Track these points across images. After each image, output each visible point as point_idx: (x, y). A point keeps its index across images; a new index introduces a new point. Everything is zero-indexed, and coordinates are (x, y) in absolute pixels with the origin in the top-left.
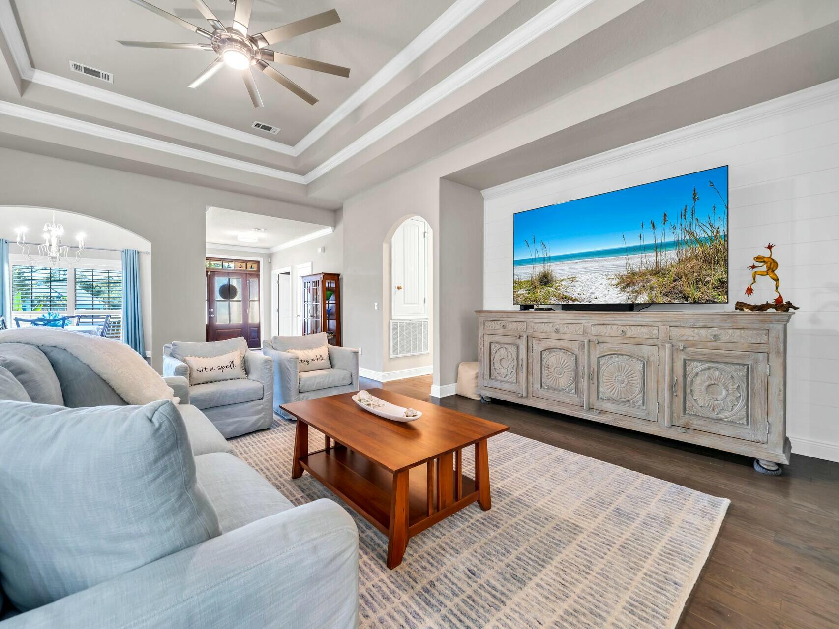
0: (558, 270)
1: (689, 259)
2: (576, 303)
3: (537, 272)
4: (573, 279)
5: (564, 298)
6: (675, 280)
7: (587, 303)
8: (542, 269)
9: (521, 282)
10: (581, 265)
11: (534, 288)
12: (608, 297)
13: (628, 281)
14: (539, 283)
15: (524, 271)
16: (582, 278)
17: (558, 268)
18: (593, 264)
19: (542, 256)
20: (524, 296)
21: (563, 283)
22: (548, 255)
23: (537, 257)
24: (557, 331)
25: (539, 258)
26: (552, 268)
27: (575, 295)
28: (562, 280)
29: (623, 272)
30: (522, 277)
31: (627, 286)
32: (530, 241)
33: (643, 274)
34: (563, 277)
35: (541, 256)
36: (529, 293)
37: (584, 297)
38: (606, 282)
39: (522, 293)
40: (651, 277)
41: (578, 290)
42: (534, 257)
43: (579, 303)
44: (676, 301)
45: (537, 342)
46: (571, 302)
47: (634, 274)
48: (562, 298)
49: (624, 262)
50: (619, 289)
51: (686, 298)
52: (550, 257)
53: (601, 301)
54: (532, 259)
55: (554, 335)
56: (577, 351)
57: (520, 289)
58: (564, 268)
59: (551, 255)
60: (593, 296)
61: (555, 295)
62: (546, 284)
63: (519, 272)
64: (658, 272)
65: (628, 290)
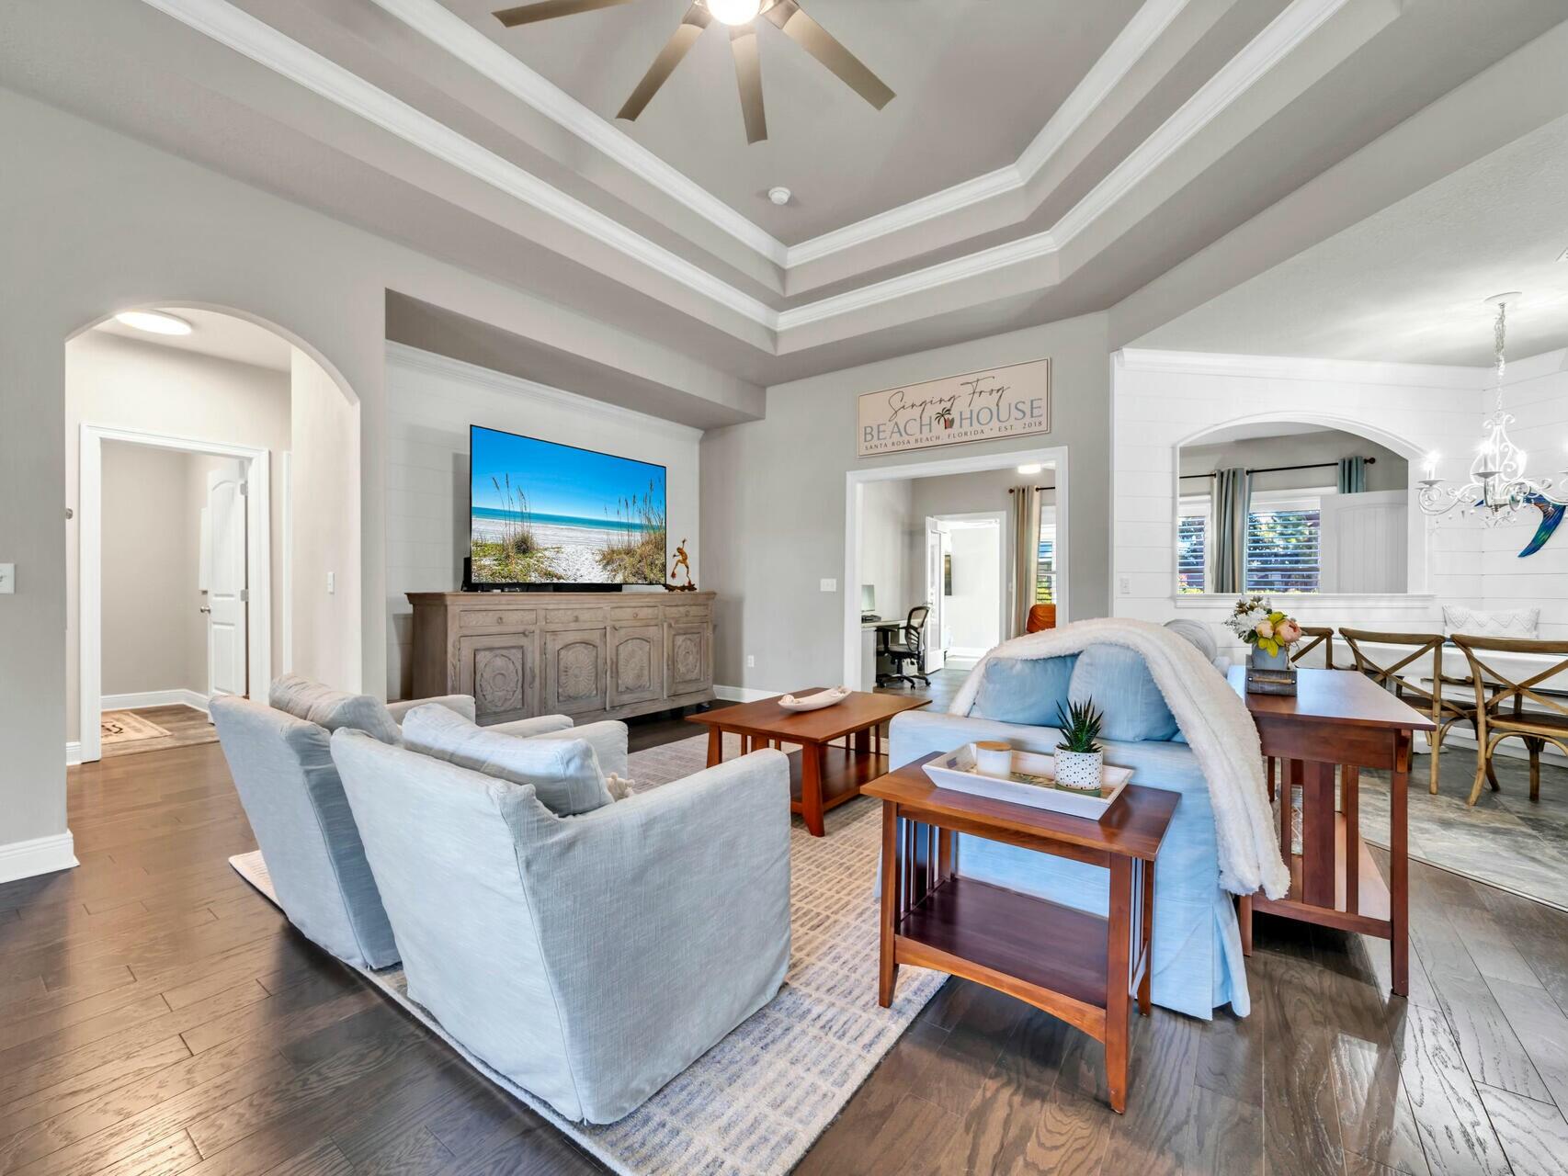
0: (542, 535)
1: (648, 543)
2: (562, 581)
3: (512, 533)
4: (558, 550)
5: (549, 574)
6: (640, 561)
7: (573, 582)
8: (519, 529)
9: (486, 545)
10: (566, 533)
11: (508, 557)
12: (592, 575)
13: (609, 559)
14: (514, 550)
15: (490, 528)
16: (568, 549)
17: (542, 532)
18: (579, 534)
19: (519, 510)
20: (491, 569)
21: (547, 553)
22: (528, 511)
23: (512, 509)
24: (577, 619)
25: (514, 512)
26: (533, 531)
27: (560, 572)
28: (546, 549)
29: (605, 549)
30: (488, 537)
31: (608, 564)
32: (502, 482)
33: (619, 553)
34: (546, 546)
35: (517, 509)
36: (500, 565)
37: (569, 573)
38: (590, 556)
39: (487, 563)
40: (625, 556)
41: (564, 565)
42: (506, 508)
43: (565, 582)
44: (640, 582)
45: (552, 637)
46: (555, 581)
47: (613, 551)
48: (545, 574)
49: (605, 537)
50: (601, 567)
51: (645, 578)
52: (529, 514)
53: (586, 580)
54: (505, 511)
55: (573, 626)
56: (598, 642)
57: (485, 556)
58: (548, 533)
59: (532, 512)
60: (578, 574)
61: (536, 570)
62: (525, 552)
63: (482, 528)
64: (629, 552)
65: (609, 568)
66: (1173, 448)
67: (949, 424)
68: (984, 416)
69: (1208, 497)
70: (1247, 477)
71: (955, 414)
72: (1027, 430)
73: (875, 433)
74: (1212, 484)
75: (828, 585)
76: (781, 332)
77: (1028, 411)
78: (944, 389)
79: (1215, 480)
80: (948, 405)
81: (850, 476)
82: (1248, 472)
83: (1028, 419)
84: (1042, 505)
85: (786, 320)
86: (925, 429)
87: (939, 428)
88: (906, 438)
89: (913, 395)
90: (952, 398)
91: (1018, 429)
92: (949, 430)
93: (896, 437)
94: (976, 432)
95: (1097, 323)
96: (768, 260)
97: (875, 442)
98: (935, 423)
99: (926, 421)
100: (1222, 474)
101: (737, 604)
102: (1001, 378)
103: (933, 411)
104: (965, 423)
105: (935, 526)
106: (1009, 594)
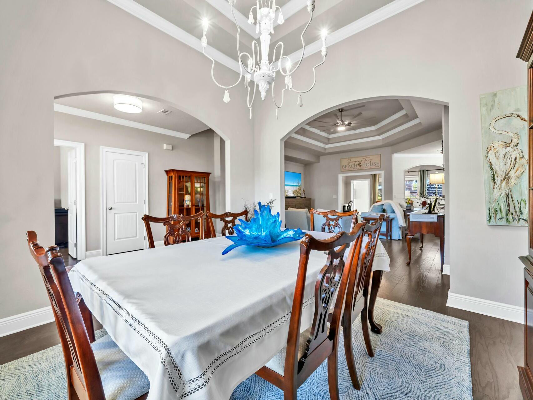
1: (299, 189)
13: (294, 192)
64: (297, 191)
65: (294, 194)
66: (404, 171)
67: (360, 166)
68: (368, 165)
69: (418, 176)
70: (427, 172)
71: (362, 164)
72: (376, 168)
73: (345, 167)
74: (419, 173)
75: (335, 197)
76: (327, 148)
77: (376, 164)
78: (359, 159)
79: (419, 172)
80: (360, 162)
81: (339, 175)
82: (427, 171)
83: (376, 166)
84: (379, 177)
85: (327, 146)
86: (356, 166)
87: (358, 166)
88: (351, 168)
89: (353, 160)
90: (361, 161)
91: (374, 167)
92: (360, 167)
93: (349, 168)
94: (366, 168)
95: (389, 149)
96: (325, 137)
97: (345, 168)
98: (357, 166)
99: (356, 165)
100: (421, 171)
101: (314, 200)
102: (371, 158)
103: (357, 163)
104: (364, 166)
105: (353, 183)
106: (371, 198)
